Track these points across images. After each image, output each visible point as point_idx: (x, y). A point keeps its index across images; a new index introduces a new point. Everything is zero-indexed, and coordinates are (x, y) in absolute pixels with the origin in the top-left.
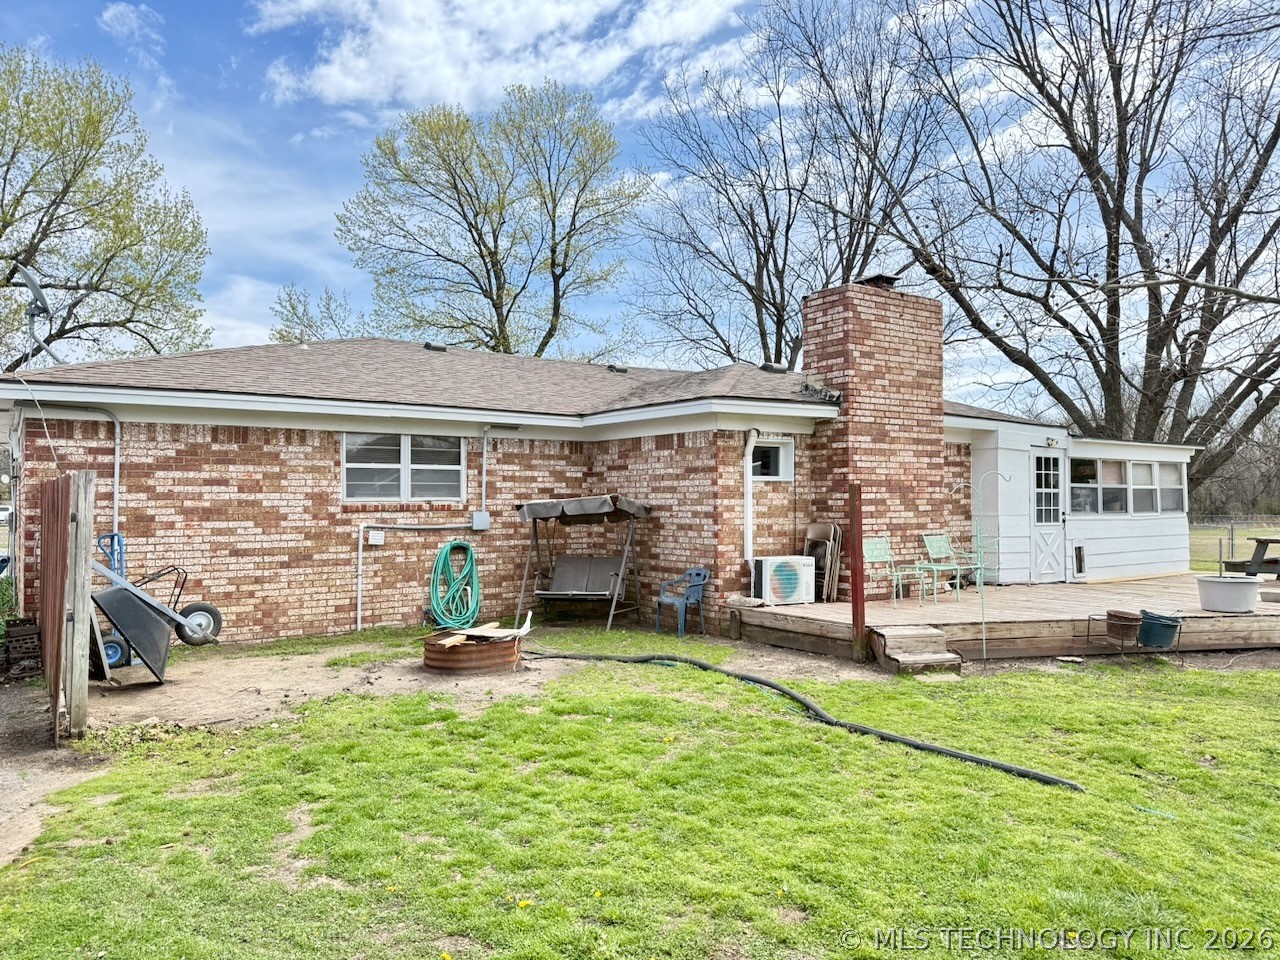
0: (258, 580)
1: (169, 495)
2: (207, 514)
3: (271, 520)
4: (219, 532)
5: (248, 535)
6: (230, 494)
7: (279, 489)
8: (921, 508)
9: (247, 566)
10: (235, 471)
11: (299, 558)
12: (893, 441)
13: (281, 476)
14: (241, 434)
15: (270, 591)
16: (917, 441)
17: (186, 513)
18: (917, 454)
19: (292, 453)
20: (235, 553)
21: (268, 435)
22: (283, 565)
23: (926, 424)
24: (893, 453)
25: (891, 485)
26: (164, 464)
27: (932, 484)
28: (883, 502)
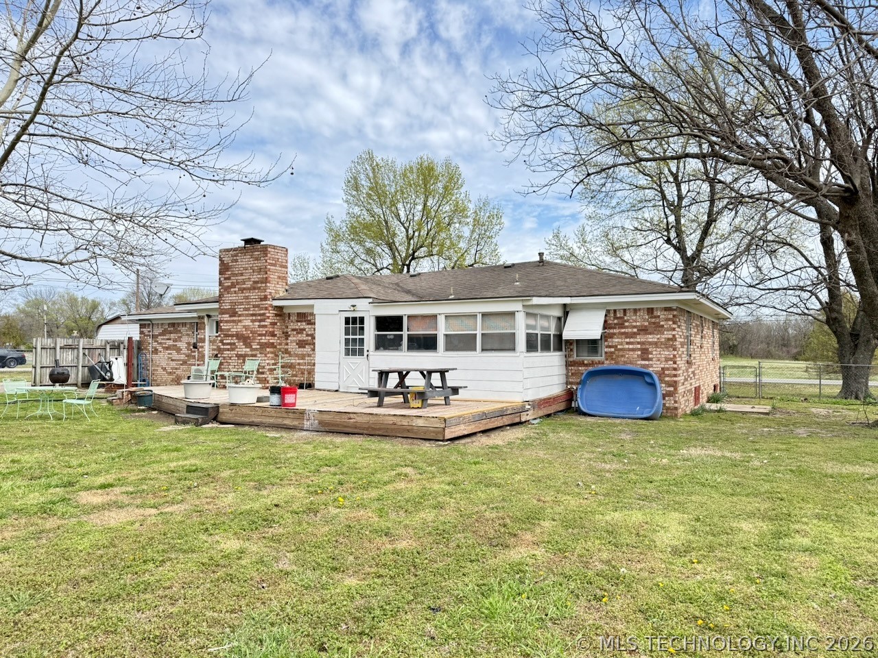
0: (176, 369)
1: (161, 343)
2: (167, 348)
3: (178, 350)
4: (169, 354)
5: (175, 355)
6: (171, 343)
7: (181, 341)
8: (254, 347)
9: (173, 364)
10: (172, 336)
11: (185, 363)
12: (240, 316)
13: (181, 337)
14: (173, 325)
15: (178, 372)
16: (253, 315)
17: (163, 348)
18: (253, 321)
19: (183, 329)
20: (172, 360)
21: (179, 324)
22: (181, 365)
23: (258, 306)
24: (240, 321)
25: (239, 336)
26: (160, 334)
27: (260, 335)
28: (234, 344)
